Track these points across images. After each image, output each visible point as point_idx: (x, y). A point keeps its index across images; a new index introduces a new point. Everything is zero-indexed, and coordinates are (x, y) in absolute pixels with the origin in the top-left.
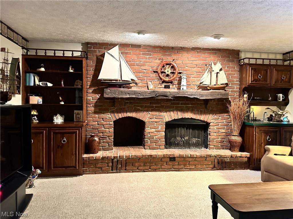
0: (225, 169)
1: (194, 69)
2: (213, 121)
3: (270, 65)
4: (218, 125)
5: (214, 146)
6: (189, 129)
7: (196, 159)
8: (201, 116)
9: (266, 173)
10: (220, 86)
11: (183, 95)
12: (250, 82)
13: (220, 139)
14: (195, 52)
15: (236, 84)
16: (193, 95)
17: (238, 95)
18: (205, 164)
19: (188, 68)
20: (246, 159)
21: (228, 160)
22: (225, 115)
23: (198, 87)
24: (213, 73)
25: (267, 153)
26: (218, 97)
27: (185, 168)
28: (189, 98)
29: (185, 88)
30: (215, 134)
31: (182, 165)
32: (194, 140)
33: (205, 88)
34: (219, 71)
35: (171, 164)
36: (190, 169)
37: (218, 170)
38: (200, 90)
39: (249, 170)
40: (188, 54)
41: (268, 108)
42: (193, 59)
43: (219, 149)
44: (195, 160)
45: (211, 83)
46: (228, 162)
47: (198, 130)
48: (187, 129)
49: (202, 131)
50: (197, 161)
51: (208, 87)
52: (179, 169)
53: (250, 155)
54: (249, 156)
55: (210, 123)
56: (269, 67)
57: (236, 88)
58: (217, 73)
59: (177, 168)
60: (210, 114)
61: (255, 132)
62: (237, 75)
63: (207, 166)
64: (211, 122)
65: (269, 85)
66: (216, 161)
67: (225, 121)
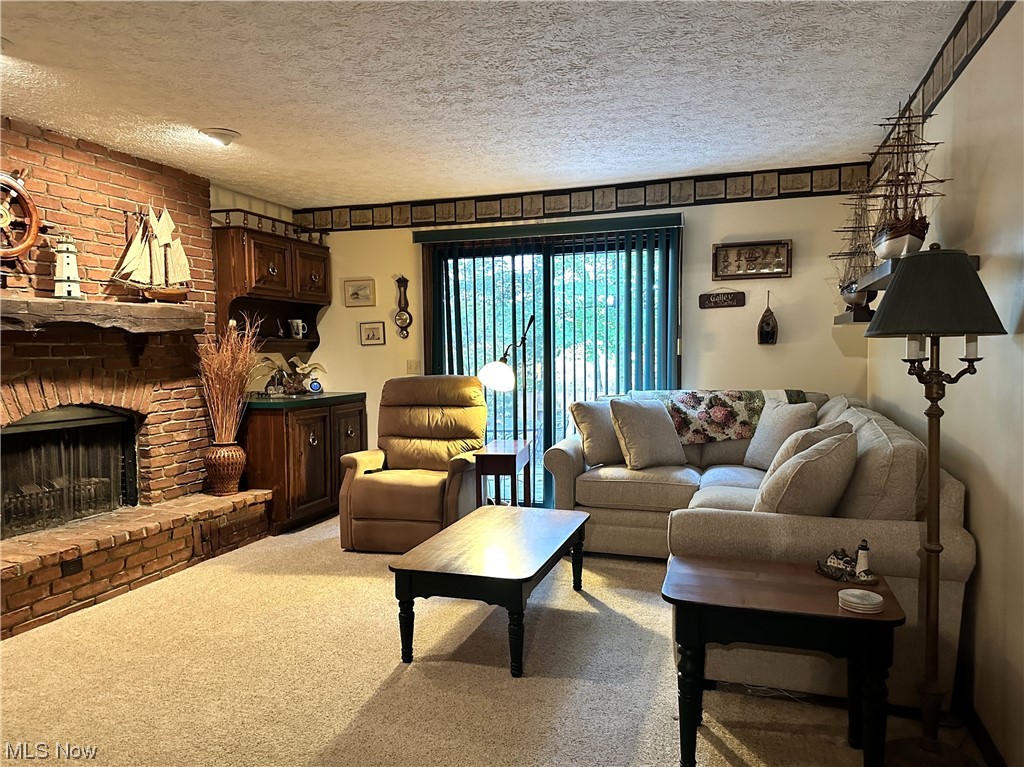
0: (219, 551)
1: (91, 223)
2: (155, 406)
3: (286, 239)
4: (170, 419)
5: (161, 489)
6: (76, 446)
7: (147, 544)
8: (120, 393)
9: (360, 523)
10: (179, 292)
11: (78, 319)
12: (254, 285)
13: (176, 465)
14: (89, 156)
15: (206, 287)
16: (109, 318)
17: (213, 320)
18: (170, 551)
19: (69, 214)
20: (261, 509)
21: (224, 523)
22: (187, 386)
23: (106, 289)
24: (154, 243)
25: (349, 472)
26: (178, 325)
27: (115, 584)
28: (98, 327)
29: (76, 291)
30: (162, 450)
31: (103, 578)
32: (90, 485)
33: (136, 295)
34: (169, 240)
35: (69, 586)
36: (129, 583)
37: (203, 560)
38: (113, 302)
39: (270, 538)
40: (66, 162)
41: (268, 359)
42: (83, 182)
43: (173, 498)
44: (143, 549)
45: (151, 277)
46: (225, 527)
47: (103, 447)
48: (67, 448)
49: (115, 447)
50: (147, 549)
51: (146, 290)
52: (95, 596)
53: (274, 494)
54: (269, 497)
55: (145, 417)
56: (288, 245)
57: (208, 297)
58: (167, 245)
59: (90, 593)
60: (145, 384)
61: (287, 425)
62: (206, 256)
63: (176, 557)
64: (149, 411)
65: (290, 295)
66: (197, 533)
67: (184, 403)
